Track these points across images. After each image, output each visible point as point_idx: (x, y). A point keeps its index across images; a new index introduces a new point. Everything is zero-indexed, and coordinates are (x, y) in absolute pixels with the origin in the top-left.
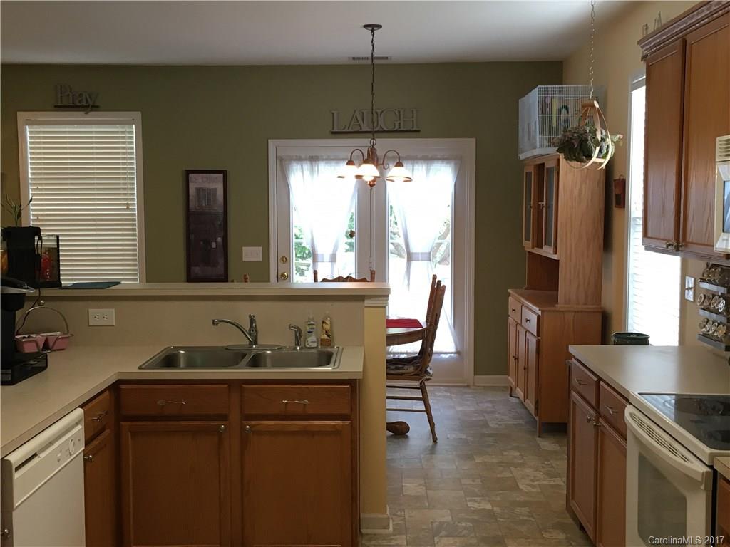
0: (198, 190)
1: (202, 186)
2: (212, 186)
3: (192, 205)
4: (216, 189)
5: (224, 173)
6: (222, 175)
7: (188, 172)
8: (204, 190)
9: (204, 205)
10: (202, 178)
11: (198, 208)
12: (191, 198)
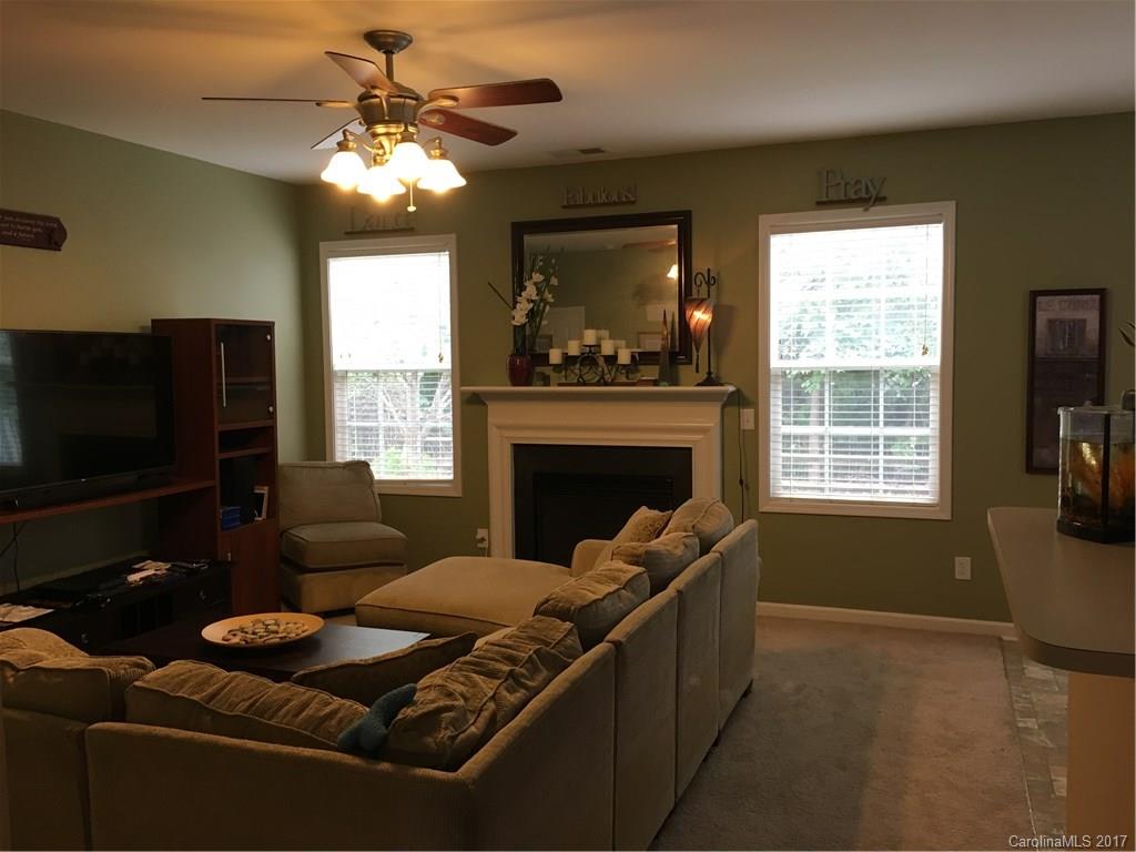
0: (1051, 322)
1: (1060, 317)
2: (1079, 315)
3: (1040, 347)
4: (1084, 321)
5: (1102, 293)
6: (1097, 297)
7: (1035, 294)
8: (1062, 322)
9: (1061, 347)
10: (1060, 302)
11: (1049, 352)
12: (1038, 336)
